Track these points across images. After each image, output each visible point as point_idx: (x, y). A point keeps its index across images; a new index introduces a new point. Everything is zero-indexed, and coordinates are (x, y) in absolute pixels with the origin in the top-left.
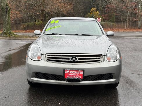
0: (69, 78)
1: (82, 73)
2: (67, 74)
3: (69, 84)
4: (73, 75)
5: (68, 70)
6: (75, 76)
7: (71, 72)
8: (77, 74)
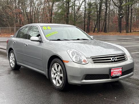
0: (114, 75)
1: (121, 70)
2: (113, 72)
3: (113, 81)
4: (116, 72)
5: (113, 69)
6: (117, 73)
7: (115, 70)
8: (118, 71)
